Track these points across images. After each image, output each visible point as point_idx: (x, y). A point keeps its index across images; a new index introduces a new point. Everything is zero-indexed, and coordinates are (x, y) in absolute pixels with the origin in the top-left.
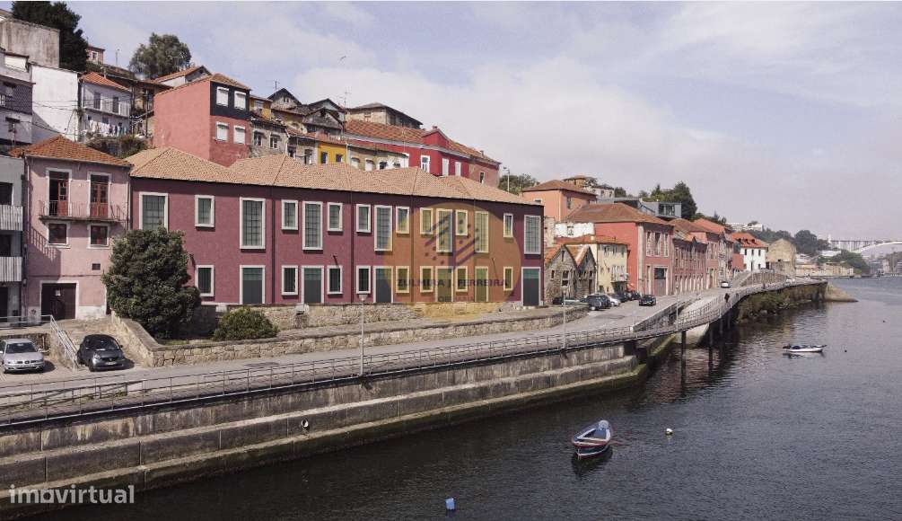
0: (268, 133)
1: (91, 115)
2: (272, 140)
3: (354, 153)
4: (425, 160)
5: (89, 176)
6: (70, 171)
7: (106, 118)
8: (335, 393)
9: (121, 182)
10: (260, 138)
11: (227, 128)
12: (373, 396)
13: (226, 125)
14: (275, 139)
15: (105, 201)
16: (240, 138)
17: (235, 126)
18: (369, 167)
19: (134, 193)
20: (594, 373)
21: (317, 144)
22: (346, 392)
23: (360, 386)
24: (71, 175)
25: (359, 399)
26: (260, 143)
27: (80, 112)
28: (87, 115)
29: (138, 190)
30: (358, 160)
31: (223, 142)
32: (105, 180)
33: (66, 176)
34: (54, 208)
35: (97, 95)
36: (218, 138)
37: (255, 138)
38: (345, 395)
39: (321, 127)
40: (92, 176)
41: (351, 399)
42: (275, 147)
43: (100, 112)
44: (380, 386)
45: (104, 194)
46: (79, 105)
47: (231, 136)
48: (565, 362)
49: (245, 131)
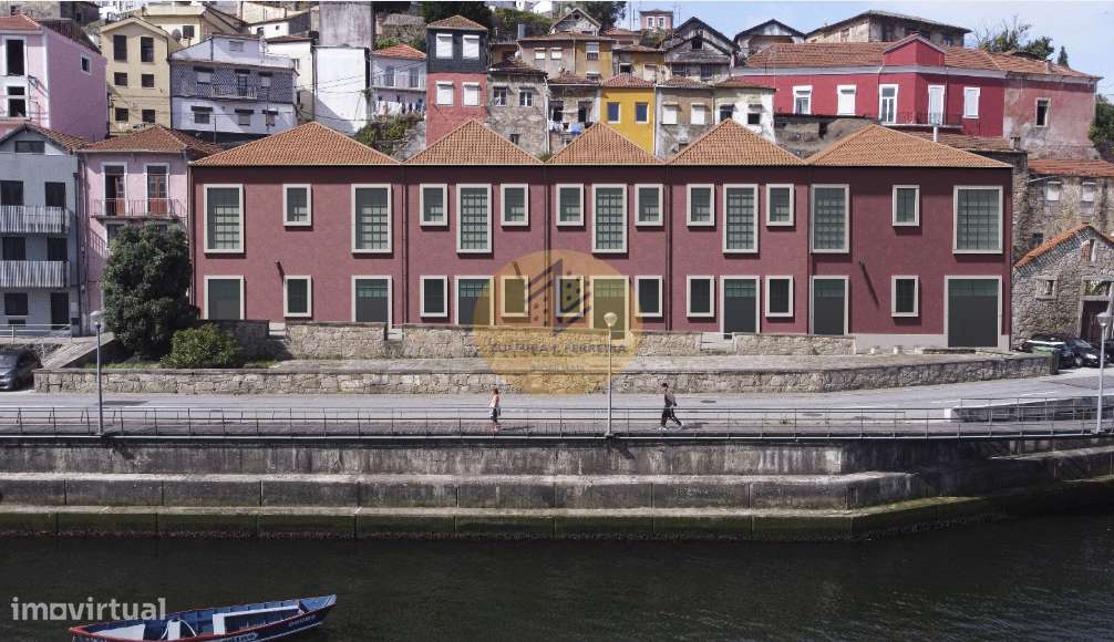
0: (516, 87)
1: (381, 93)
2: (522, 95)
3: (669, 97)
4: (888, 92)
5: (145, 169)
6: (125, 164)
7: (399, 95)
8: (67, 456)
9: (181, 173)
10: (503, 95)
11: (453, 86)
12: (134, 469)
13: (450, 83)
14: (527, 94)
15: (164, 195)
16: (471, 98)
17: (465, 83)
18: (698, 118)
19: (197, 186)
20: (698, 495)
21: (599, 92)
22: (86, 457)
23: (111, 450)
24: (125, 168)
25: (111, 471)
26: (503, 102)
27: (368, 94)
28: (376, 96)
29: (202, 182)
30: (678, 108)
31: (446, 107)
32: (162, 171)
33: (121, 169)
34: (112, 207)
35: (389, 69)
36: (439, 102)
37: (495, 96)
38: (83, 460)
39: (695, 65)
40: (148, 167)
41: (95, 468)
42: (529, 103)
43: (392, 90)
44: (149, 454)
45: (163, 187)
46: (368, 85)
47: (458, 98)
48: (626, 464)
49: (479, 88)
